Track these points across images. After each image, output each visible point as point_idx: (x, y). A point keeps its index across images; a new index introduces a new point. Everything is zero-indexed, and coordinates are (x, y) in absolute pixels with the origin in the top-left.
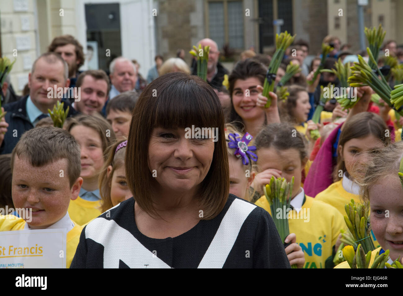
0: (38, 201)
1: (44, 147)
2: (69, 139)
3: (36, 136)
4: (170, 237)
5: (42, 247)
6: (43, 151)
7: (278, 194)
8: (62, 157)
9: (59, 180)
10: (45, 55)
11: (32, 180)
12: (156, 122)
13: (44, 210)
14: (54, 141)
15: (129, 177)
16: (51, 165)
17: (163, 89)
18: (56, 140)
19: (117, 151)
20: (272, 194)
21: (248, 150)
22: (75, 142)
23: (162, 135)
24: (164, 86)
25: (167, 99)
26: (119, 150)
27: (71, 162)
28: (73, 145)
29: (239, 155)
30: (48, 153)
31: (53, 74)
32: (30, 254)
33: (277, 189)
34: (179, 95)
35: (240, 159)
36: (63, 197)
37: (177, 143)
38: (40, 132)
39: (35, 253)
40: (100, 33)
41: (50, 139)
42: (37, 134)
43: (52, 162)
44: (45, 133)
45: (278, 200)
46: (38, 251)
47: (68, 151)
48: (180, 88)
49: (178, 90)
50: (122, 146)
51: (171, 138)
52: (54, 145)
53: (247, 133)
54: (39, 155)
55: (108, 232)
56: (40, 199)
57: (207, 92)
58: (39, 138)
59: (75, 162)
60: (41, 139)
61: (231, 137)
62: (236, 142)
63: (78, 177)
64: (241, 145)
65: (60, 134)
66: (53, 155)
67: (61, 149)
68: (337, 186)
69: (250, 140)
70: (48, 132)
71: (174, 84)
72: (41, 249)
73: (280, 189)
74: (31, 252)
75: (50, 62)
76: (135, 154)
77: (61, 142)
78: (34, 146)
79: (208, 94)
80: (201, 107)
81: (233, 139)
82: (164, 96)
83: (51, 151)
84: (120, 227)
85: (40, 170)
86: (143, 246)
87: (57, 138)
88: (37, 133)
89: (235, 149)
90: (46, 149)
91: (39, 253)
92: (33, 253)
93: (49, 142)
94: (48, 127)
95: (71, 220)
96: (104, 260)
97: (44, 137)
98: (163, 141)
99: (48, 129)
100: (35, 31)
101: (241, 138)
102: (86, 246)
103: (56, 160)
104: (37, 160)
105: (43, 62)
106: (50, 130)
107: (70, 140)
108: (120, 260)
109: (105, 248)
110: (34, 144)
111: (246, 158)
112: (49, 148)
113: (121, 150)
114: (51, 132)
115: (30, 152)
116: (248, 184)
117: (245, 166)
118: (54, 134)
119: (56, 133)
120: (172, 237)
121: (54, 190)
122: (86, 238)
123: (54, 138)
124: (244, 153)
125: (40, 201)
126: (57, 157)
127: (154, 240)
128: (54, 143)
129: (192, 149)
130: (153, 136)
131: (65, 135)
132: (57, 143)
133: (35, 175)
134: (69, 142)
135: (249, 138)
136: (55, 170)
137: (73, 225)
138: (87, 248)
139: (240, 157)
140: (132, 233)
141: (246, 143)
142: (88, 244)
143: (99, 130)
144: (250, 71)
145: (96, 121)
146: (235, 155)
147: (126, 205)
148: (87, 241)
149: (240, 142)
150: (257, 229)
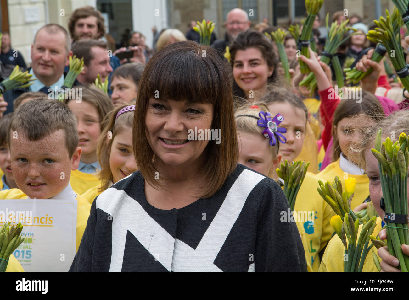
0: (39, 174)
1: (40, 120)
2: (63, 109)
3: (30, 110)
4: (175, 208)
5: (52, 218)
6: (39, 124)
8: (58, 128)
9: (58, 151)
10: (48, 26)
11: (31, 153)
13: (45, 184)
14: (49, 113)
16: (49, 137)
18: (51, 112)
19: (117, 117)
21: (278, 131)
22: (70, 111)
26: (120, 115)
27: (67, 132)
28: (68, 115)
29: (267, 134)
30: (44, 126)
31: (52, 45)
32: (40, 224)
35: (267, 139)
36: (64, 168)
37: (169, 115)
38: (33, 105)
39: (45, 223)
40: (110, 5)
41: (44, 111)
42: (31, 108)
43: (49, 134)
44: (39, 105)
46: (48, 221)
47: (64, 121)
50: (124, 112)
52: (49, 116)
54: (35, 128)
55: (117, 202)
56: (41, 173)
58: (33, 111)
59: (72, 132)
60: (35, 112)
61: (262, 115)
62: (266, 121)
63: (77, 147)
64: (270, 125)
65: (54, 105)
66: (50, 127)
67: (57, 120)
68: (334, 167)
70: (41, 104)
72: (51, 219)
74: (41, 223)
75: (51, 32)
77: (56, 113)
78: (29, 121)
81: (264, 117)
83: (47, 124)
84: (130, 197)
85: (37, 143)
86: (150, 216)
87: (51, 109)
88: (30, 106)
89: (264, 128)
90: (41, 122)
91: (49, 223)
92: (43, 223)
93: (44, 114)
94: (41, 99)
95: (73, 190)
96: (113, 230)
97: (37, 110)
98: (155, 112)
99: (41, 101)
101: (272, 118)
102: (96, 216)
103: (53, 131)
104: (33, 133)
105: (44, 33)
106: (43, 102)
107: (65, 110)
108: (128, 230)
109: (113, 219)
110: (29, 117)
111: (274, 139)
112: (45, 120)
113: (122, 115)
114: (44, 104)
115: (26, 127)
117: (272, 146)
118: (48, 105)
119: (50, 104)
120: (177, 209)
121: (54, 161)
122: (97, 208)
123: (48, 110)
124: (273, 133)
125: (41, 174)
126: (54, 129)
127: (160, 210)
128: (49, 115)
129: (183, 122)
131: (59, 105)
132: (53, 115)
133: (33, 148)
134: (64, 112)
135: (280, 120)
136: (53, 141)
137: (75, 197)
138: (97, 218)
139: (268, 136)
140: (141, 204)
141: (276, 124)
142: (97, 214)
143: (97, 105)
144: (251, 41)
145: (93, 95)
146: (263, 134)
147: (136, 175)
148: (97, 212)
149: (271, 122)
150: (262, 200)
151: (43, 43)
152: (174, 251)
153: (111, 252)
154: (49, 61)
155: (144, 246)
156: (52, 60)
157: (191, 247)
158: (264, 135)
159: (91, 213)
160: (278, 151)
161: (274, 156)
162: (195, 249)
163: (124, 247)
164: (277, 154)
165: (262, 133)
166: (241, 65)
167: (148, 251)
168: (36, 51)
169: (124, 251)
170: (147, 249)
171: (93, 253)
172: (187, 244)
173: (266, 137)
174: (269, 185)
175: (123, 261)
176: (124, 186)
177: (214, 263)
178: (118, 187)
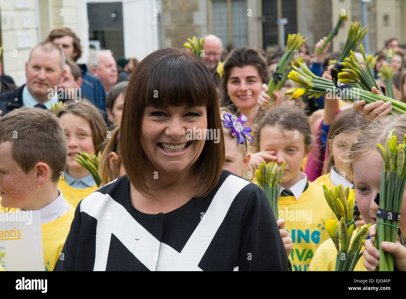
4: (162, 213)
7: (269, 179)
10: (43, 44)
12: (146, 101)
15: (123, 156)
17: (153, 67)
20: (262, 179)
21: (243, 130)
23: (153, 114)
24: (153, 64)
25: (157, 77)
29: (234, 133)
31: (48, 64)
33: (268, 174)
34: (169, 73)
35: (236, 137)
37: (169, 121)
39: (14, 236)
40: (103, 33)
45: (268, 185)
48: (170, 65)
49: (167, 67)
51: (161, 116)
53: (242, 114)
55: (102, 206)
57: (198, 68)
61: (226, 117)
62: (231, 122)
68: (324, 179)
69: (246, 121)
71: (163, 62)
72: (19, 232)
73: (270, 174)
75: (46, 50)
76: (128, 133)
79: (199, 70)
80: (191, 84)
81: (228, 119)
82: (153, 74)
84: (115, 201)
86: (135, 220)
89: (230, 129)
91: (18, 236)
96: (97, 233)
98: (155, 119)
100: (37, 29)
101: (236, 120)
102: (80, 219)
105: (39, 52)
108: (112, 234)
109: (98, 222)
111: (241, 137)
116: (243, 165)
117: (241, 145)
120: (164, 213)
122: (81, 211)
124: (240, 132)
127: (147, 214)
129: (183, 126)
130: (145, 115)
135: (244, 120)
138: (81, 221)
139: (235, 135)
140: (126, 208)
141: (241, 124)
142: (82, 217)
143: (89, 119)
144: (249, 59)
145: (86, 110)
146: (230, 134)
147: (122, 180)
148: (82, 215)
149: (236, 122)
150: (247, 204)
151: (37, 62)
152: (159, 254)
153: (95, 255)
154: (44, 80)
155: (129, 250)
156: (47, 78)
157: (176, 250)
158: (232, 134)
159: (75, 216)
160: (247, 150)
161: (244, 155)
162: (180, 253)
163: (108, 250)
164: (246, 152)
165: (229, 132)
166: (237, 81)
167: (132, 254)
168: (31, 69)
169: (108, 253)
170: (132, 252)
171: (77, 256)
172: (172, 247)
173: (234, 136)
174: (254, 190)
175: (107, 263)
176: (109, 190)
177: (198, 266)
178: (103, 191)
